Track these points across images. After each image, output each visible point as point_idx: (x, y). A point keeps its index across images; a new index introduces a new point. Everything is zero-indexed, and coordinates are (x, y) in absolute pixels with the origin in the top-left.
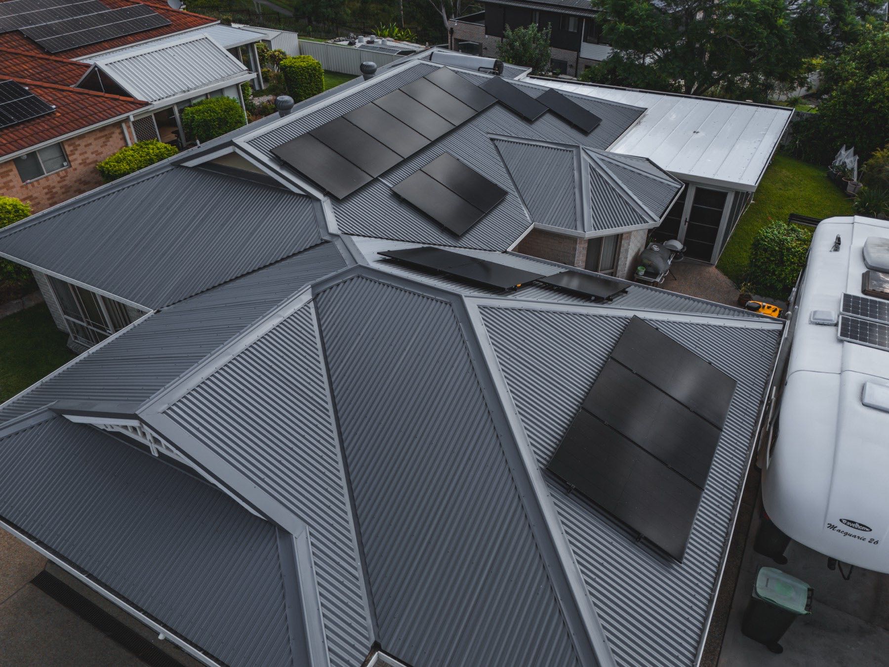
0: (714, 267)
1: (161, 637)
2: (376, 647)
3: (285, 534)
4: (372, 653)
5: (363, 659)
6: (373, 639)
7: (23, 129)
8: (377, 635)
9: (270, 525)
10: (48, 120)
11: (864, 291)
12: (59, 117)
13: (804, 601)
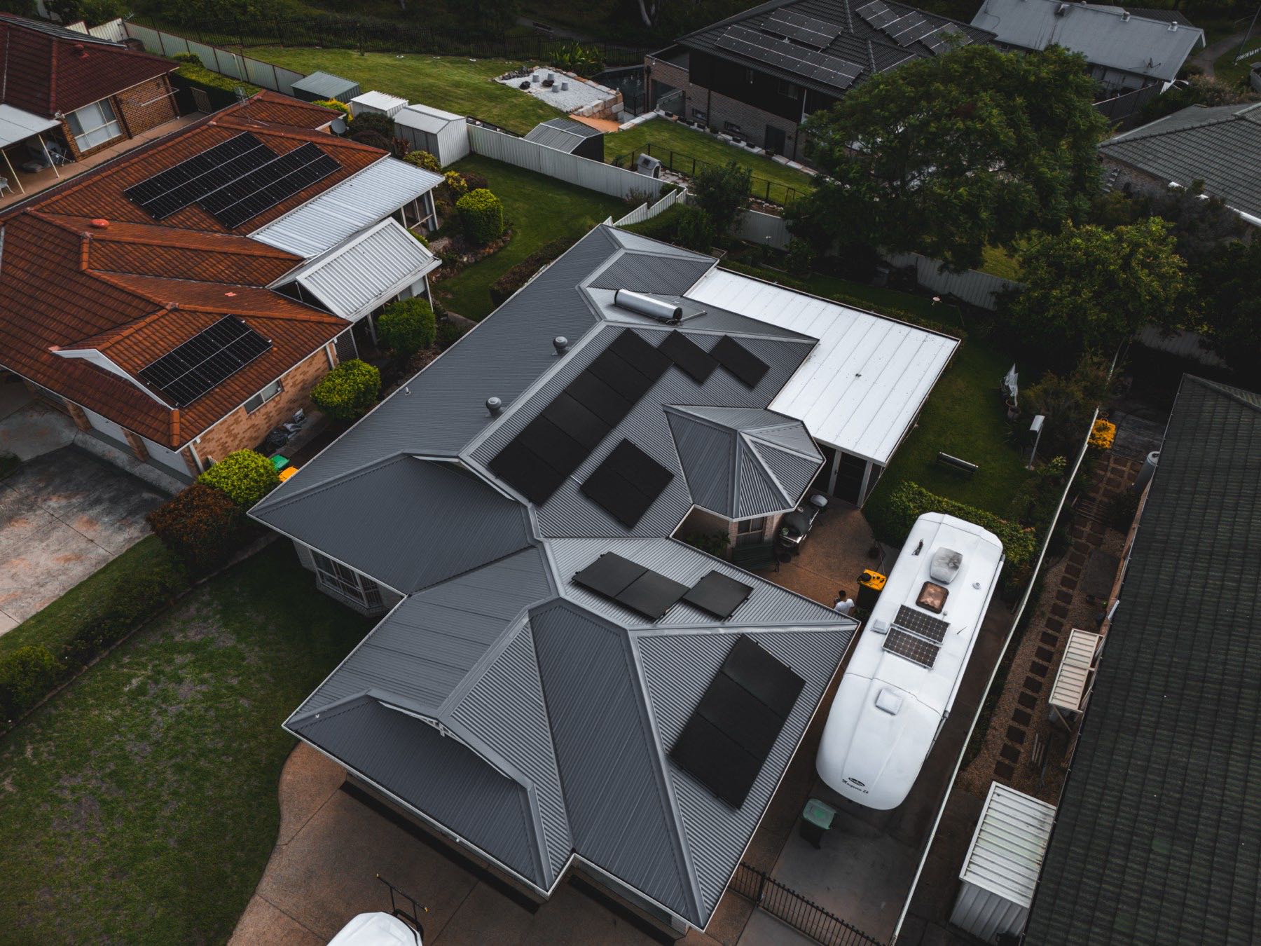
0: (859, 511)
1: (458, 840)
2: (573, 851)
3: (524, 789)
4: (571, 854)
5: (566, 856)
6: (572, 846)
7: (249, 370)
8: (574, 845)
9: (513, 783)
10: (268, 357)
11: (919, 603)
12: (275, 352)
13: (830, 821)
